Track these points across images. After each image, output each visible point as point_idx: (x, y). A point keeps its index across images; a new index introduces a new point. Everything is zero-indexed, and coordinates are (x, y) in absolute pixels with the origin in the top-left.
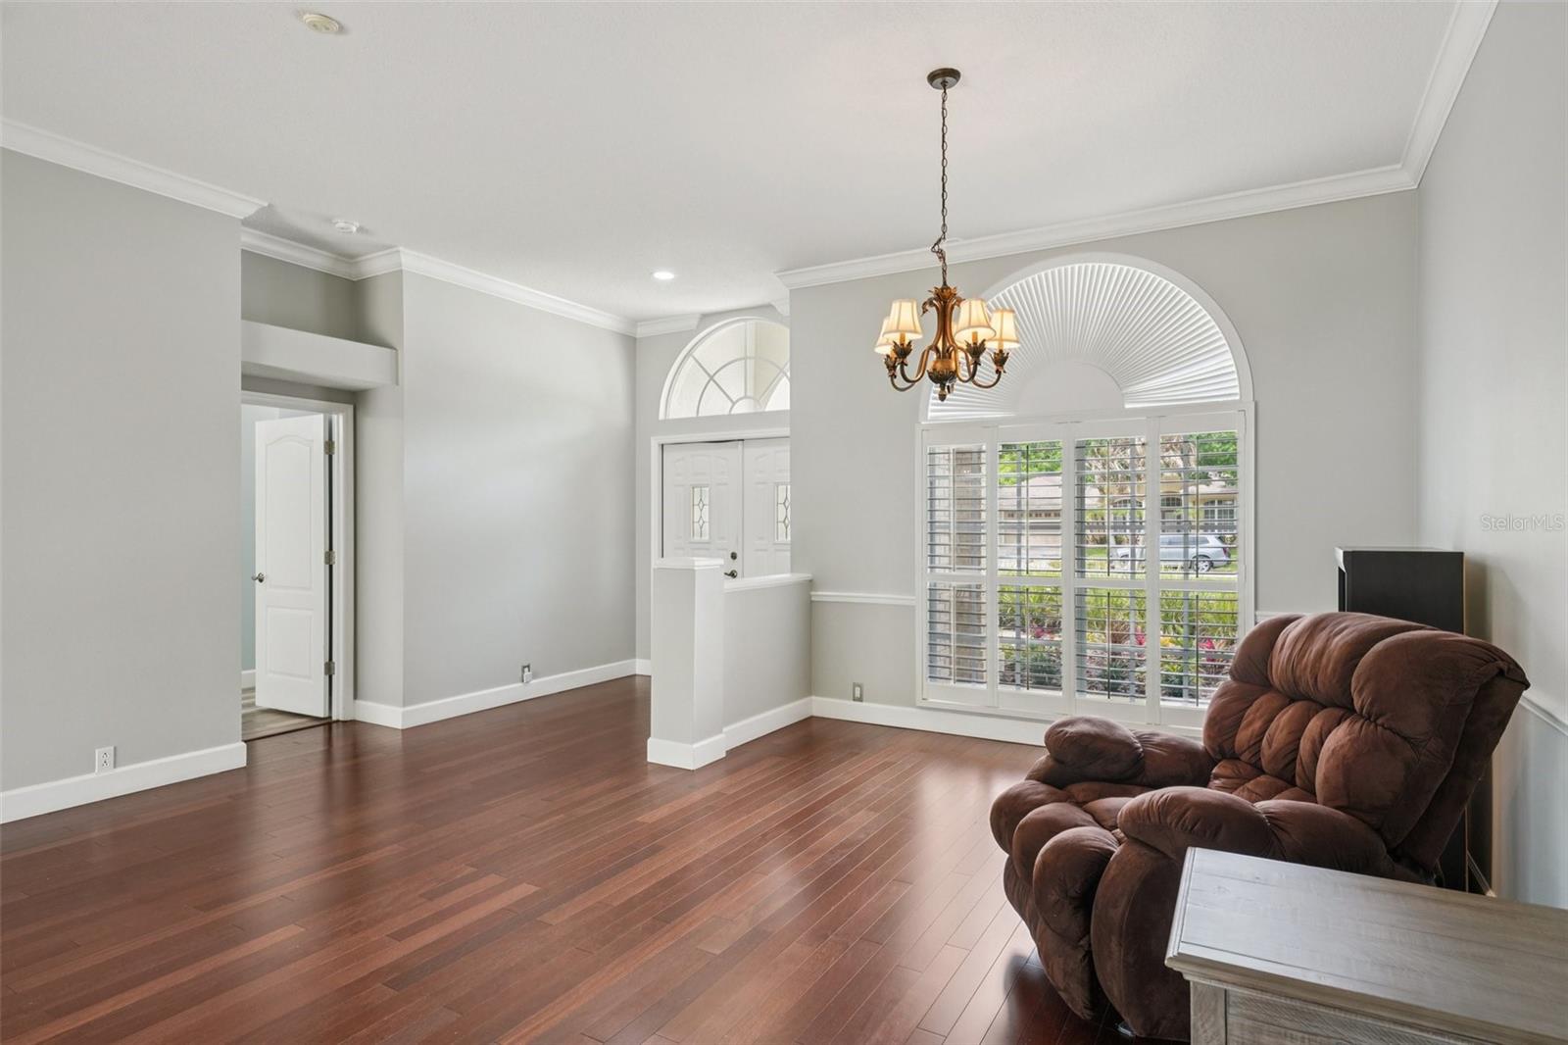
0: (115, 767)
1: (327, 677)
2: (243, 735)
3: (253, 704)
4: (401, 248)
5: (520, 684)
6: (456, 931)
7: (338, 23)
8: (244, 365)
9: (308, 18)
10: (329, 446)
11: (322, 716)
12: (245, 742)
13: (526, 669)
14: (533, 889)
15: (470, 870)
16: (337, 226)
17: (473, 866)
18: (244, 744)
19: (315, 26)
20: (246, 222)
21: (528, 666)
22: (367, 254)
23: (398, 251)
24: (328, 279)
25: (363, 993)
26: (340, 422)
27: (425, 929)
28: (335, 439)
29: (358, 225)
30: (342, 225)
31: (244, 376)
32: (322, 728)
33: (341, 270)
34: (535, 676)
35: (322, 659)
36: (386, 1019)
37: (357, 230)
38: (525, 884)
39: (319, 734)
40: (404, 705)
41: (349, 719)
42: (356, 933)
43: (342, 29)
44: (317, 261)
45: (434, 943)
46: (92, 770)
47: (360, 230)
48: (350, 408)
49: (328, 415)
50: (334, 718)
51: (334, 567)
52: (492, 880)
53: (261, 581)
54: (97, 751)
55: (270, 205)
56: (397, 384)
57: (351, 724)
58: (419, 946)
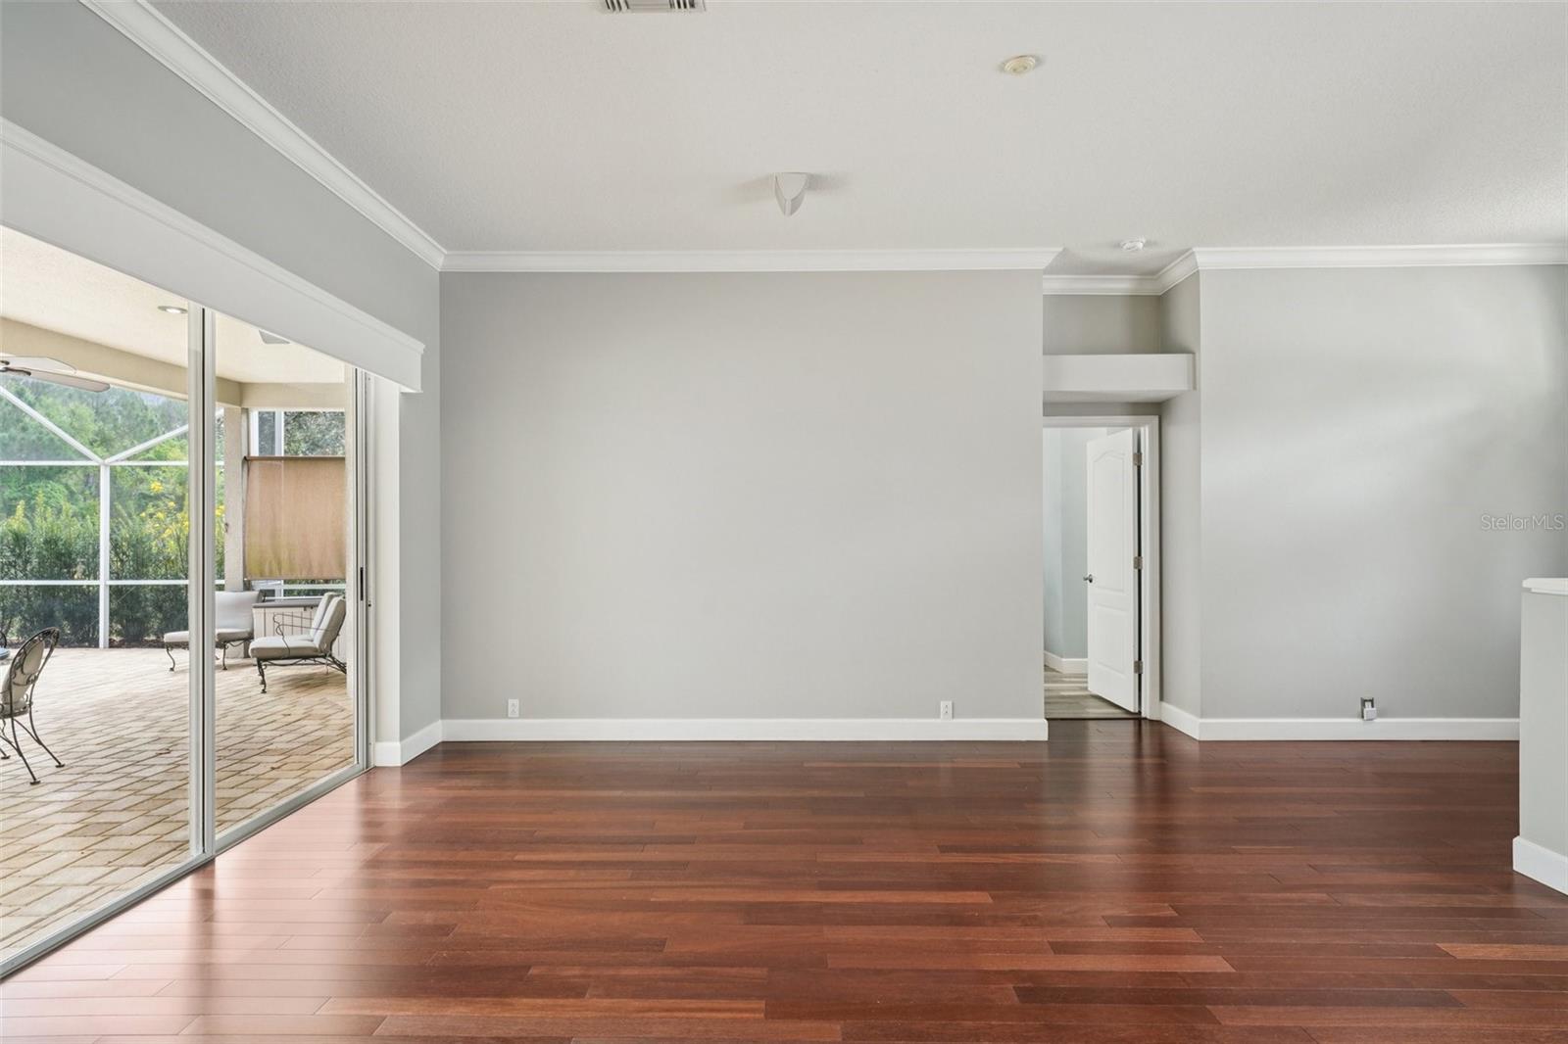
0: (953, 717)
1: (1137, 675)
2: (1046, 713)
3: (1086, 689)
4: (1194, 250)
5: (1359, 720)
6: (1111, 972)
7: (1032, 56)
8: (1045, 393)
9: (1009, 66)
10: (1138, 457)
11: (1132, 711)
12: (1048, 719)
13: (1368, 704)
14: (1228, 968)
15: (1171, 913)
16: (1125, 247)
17: (1175, 908)
18: (1046, 721)
19: (1015, 70)
20: (1050, 270)
21: (1372, 701)
22: (1165, 266)
23: (1193, 253)
24: (1134, 300)
25: (993, 987)
26: (1147, 432)
27: (1086, 954)
28: (1142, 451)
29: (1144, 241)
30: (1128, 245)
31: (1045, 404)
32: (1132, 721)
33: (1150, 289)
34: (1381, 714)
35: (1132, 658)
36: (993, 1023)
37: (1144, 246)
38: (1220, 957)
39: (1129, 728)
40: (1203, 715)
41: (1155, 718)
42: (1026, 925)
43: (1039, 61)
44: (1122, 286)
45: (1082, 972)
46: (938, 716)
47: (1147, 244)
48: (1156, 419)
49: (1137, 428)
50: (1143, 715)
51: (1143, 571)
52: (1188, 935)
53: (1091, 581)
54: (942, 703)
55: (1064, 250)
56: (1195, 388)
57: (1159, 723)
58: (1070, 968)
